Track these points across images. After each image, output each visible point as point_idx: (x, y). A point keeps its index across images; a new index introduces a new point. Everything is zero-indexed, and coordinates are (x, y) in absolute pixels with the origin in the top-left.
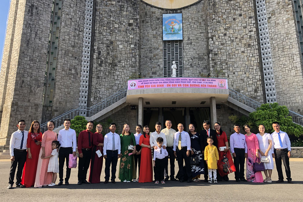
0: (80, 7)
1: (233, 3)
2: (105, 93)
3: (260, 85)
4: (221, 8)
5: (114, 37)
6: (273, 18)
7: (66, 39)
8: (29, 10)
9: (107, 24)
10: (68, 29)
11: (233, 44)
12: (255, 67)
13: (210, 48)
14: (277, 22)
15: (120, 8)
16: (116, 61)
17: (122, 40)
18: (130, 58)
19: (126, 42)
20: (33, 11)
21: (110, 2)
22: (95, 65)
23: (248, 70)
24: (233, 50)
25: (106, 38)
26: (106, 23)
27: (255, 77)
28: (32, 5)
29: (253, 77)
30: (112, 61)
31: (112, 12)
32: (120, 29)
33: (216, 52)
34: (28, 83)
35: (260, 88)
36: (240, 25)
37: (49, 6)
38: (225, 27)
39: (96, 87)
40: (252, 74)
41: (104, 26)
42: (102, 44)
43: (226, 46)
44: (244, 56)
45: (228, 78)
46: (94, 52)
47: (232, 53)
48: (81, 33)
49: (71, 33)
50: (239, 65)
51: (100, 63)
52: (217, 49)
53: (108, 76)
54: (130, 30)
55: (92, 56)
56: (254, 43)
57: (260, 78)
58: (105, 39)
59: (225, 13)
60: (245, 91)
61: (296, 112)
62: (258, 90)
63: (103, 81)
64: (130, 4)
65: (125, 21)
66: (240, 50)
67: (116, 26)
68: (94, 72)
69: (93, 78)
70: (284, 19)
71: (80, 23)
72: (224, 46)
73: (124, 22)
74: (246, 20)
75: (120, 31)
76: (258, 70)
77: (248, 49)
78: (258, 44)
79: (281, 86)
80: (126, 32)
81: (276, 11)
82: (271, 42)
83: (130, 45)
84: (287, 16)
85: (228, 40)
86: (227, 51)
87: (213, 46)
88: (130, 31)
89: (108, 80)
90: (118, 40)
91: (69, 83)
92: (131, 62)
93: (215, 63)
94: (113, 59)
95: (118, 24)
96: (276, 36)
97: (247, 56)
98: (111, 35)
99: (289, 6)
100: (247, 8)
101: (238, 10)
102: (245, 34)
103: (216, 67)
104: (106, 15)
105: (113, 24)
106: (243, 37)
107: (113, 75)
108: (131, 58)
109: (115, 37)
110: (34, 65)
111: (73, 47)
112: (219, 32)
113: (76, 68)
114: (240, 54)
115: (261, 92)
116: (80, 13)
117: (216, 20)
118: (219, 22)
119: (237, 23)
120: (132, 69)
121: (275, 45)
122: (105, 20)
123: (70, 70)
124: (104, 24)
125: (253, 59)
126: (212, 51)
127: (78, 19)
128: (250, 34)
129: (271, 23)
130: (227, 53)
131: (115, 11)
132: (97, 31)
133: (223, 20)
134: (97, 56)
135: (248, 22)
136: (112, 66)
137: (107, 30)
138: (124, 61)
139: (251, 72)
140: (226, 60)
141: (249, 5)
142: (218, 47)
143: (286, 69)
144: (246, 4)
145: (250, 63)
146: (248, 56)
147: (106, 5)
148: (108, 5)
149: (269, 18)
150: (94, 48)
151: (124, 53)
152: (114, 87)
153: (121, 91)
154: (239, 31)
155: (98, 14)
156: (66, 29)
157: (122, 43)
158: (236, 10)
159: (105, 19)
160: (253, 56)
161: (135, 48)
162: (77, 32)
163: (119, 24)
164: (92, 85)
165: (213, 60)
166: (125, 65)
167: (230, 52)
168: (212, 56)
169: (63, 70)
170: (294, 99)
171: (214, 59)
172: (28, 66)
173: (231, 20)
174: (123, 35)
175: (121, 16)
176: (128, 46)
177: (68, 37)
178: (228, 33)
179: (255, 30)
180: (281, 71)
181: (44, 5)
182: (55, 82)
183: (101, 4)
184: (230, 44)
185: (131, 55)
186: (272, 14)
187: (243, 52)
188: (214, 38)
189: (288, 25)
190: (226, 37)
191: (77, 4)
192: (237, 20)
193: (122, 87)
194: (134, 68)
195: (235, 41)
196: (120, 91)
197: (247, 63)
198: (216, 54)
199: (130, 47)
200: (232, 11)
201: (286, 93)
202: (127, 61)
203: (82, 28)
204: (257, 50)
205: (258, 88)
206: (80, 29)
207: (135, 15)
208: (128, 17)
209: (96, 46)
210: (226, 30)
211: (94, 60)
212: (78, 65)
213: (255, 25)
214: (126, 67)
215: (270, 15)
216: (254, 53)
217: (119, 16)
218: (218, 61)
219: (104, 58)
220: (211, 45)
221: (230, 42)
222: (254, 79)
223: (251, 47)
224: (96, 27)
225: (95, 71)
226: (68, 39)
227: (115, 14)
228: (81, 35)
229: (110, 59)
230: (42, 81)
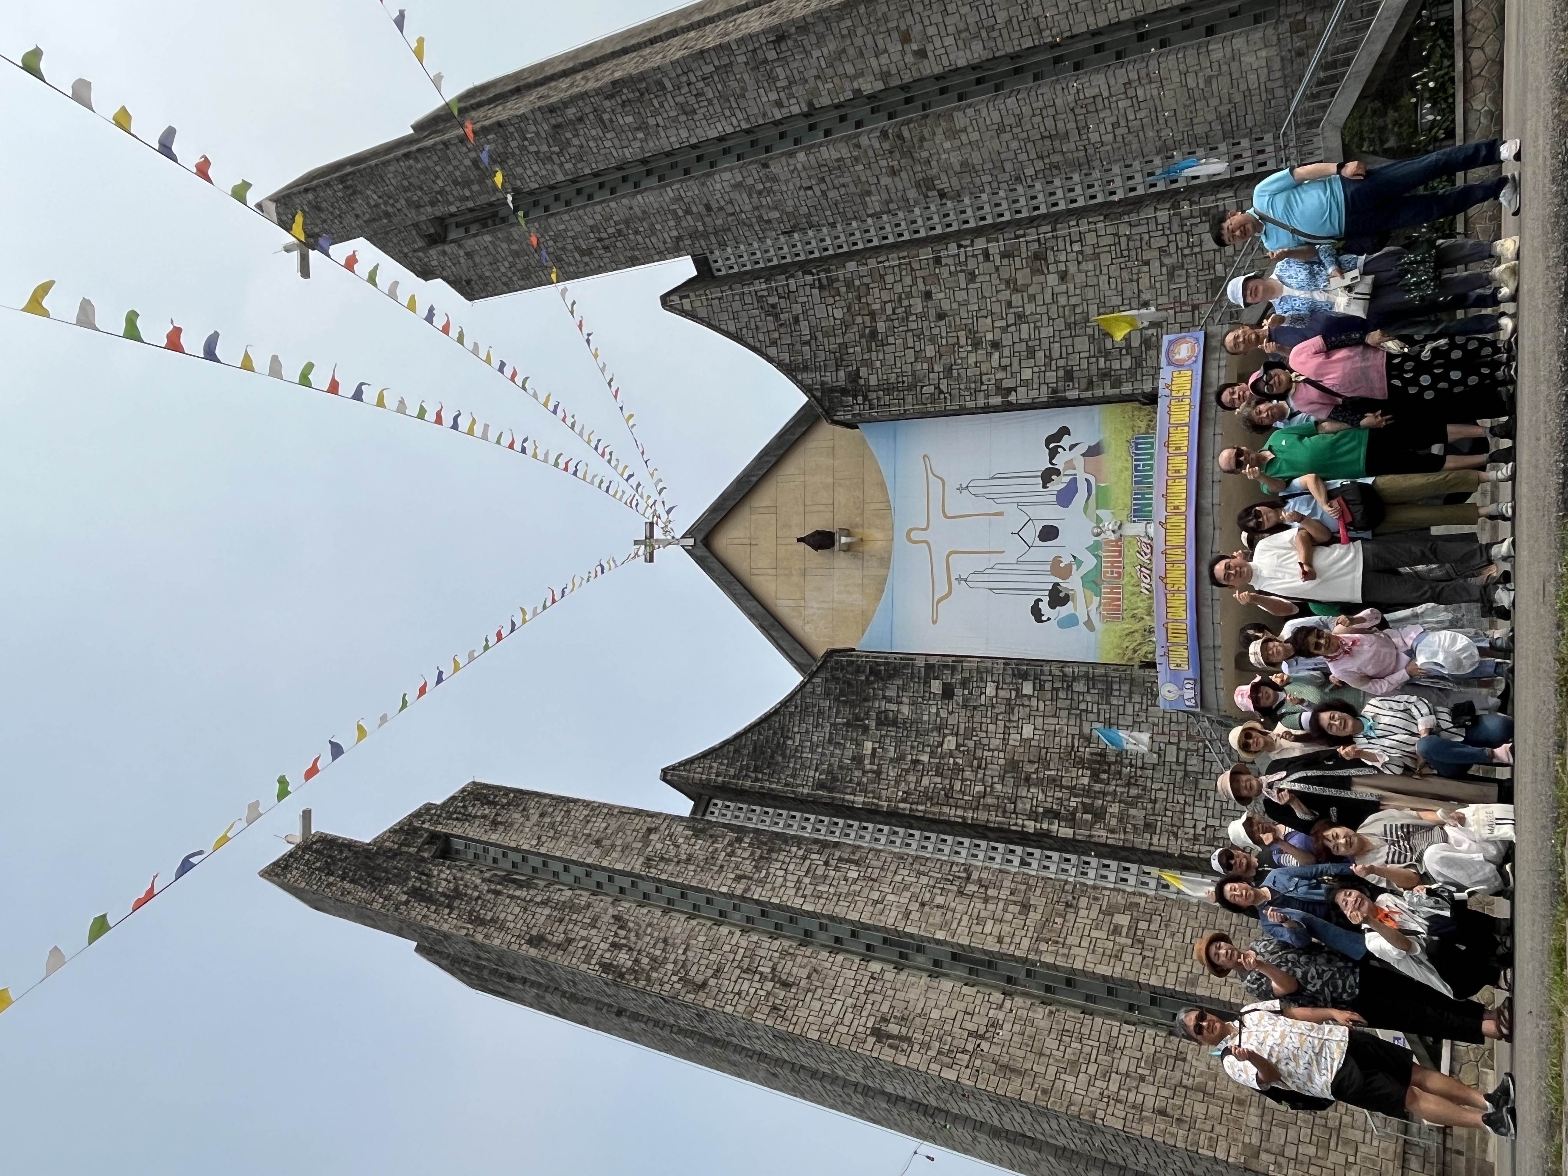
0: (882, 869)
1: (882, 324)
2: (1218, 804)
3: (1195, 203)
4: (899, 365)
5: (990, 754)
6: (943, 183)
7: (996, 932)
8: (890, 1046)
9: (942, 776)
10: (961, 920)
11: (1032, 314)
12: (1125, 230)
13: (1045, 399)
14: (957, 168)
15: (888, 725)
16: (1086, 752)
17: (1005, 726)
18: (1072, 699)
19: (1013, 709)
20: (896, 1033)
21: (867, 762)
22: (1100, 834)
23: (1133, 253)
24: (1054, 314)
25: (993, 783)
26: (938, 780)
27: (1160, 227)
28: (872, 1034)
29: (1163, 234)
30: (1083, 768)
31: (901, 758)
32: (961, 732)
33: (1061, 373)
34: (1165, 1092)
35: (1205, 203)
36: (961, 296)
37: (876, 975)
38: (970, 348)
39: (1187, 840)
40: (1150, 237)
41: (952, 787)
42: (1019, 801)
43: (1040, 339)
44: (1079, 271)
45: (1165, 324)
46: (1047, 834)
47: (1064, 317)
48: (975, 876)
49: (976, 911)
50: (1113, 286)
51: (1088, 817)
52: (1047, 374)
53: (1144, 788)
54: (966, 692)
55: (1064, 845)
56: (1029, 238)
57: (1168, 205)
58: (998, 787)
59: (917, 349)
60: (1218, 259)
61: (1306, 61)
62: (1213, 211)
63: (1166, 809)
64: (874, 689)
65: (934, 710)
66: (1057, 290)
67: (950, 743)
68: (1127, 840)
69: (1153, 848)
70: (947, 145)
71: (940, 876)
72: (1037, 348)
73: (938, 714)
74: (946, 275)
75: (970, 733)
76: (1134, 217)
77: (1051, 259)
78: (1035, 224)
79: (1200, 130)
80: (975, 708)
81: (920, 176)
82: (1029, 180)
83: (1026, 695)
84: (940, 137)
85: (1016, 335)
86: (1057, 333)
87: (1036, 386)
88: (970, 693)
89: (1161, 789)
90: (1004, 739)
91: (1168, 941)
92: (1088, 698)
93: (1105, 375)
94: (1078, 763)
95: (944, 737)
96: (1008, 166)
97: (1079, 263)
98: (983, 766)
99: (906, 134)
100: (904, 273)
101: (910, 306)
102: (994, 276)
103: (1119, 373)
104: (912, 778)
105: (942, 757)
106: (1008, 283)
107: (1142, 768)
108: (1075, 697)
109: (993, 751)
110: (1093, 1060)
111: (1026, 908)
112: (985, 368)
113: (1109, 906)
114: (1071, 287)
115: (1224, 199)
116: (901, 871)
117: (939, 379)
118: (951, 369)
119: (955, 306)
120: (1116, 693)
121: (1039, 165)
122: (927, 782)
123: (1116, 930)
124: (943, 789)
125: (1090, 239)
126: (1055, 391)
127: (924, 880)
128: (997, 257)
129: (959, 188)
130: (1067, 333)
131: (899, 742)
132: (969, 814)
133: (941, 356)
134: (1063, 824)
135: (953, 268)
136: (1104, 772)
137: (967, 780)
138: (1084, 723)
139: (1141, 240)
140: (1092, 338)
141: (893, 267)
142: (1043, 368)
143: (1131, 117)
144: (889, 279)
145: (1107, 248)
146: (1080, 258)
147: (878, 773)
148: (875, 767)
149: (942, 195)
150: (1032, 831)
151: (1055, 721)
152: (1189, 768)
153: (1207, 742)
154: (984, 297)
155: (908, 806)
156: (958, 925)
157: (1015, 724)
158: (908, 313)
159: (925, 781)
160: (1081, 240)
161: (1035, 679)
162: (971, 888)
163: (946, 731)
164: (1181, 856)
165: (1090, 385)
166: (1102, 719)
167: (1060, 324)
168: (1074, 388)
169: (1116, 956)
170: (1252, 77)
171: (1085, 380)
172: (1098, 1083)
173: (943, 328)
174: (984, 720)
175: (915, 725)
176: (1026, 703)
177: (990, 923)
178: (989, 336)
179: (984, 239)
180: (1141, 133)
181: (872, 992)
182: (1163, 992)
183: (873, 792)
184: (1032, 325)
185: (1062, 694)
186: (928, 189)
187: (1063, 277)
188: (1006, 384)
189: (970, 129)
190: (1007, 340)
191: (873, 880)
192: (946, 306)
193: (1189, 738)
194: (1116, 686)
195: (1021, 309)
196: (1206, 747)
197: (1105, 259)
198: (1069, 375)
199: (1029, 697)
200: (913, 326)
201: (1230, 106)
202: (1086, 711)
203: (955, 868)
204: (1059, 226)
205: (1205, 212)
206: (959, 877)
207: (912, 672)
208: (920, 700)
209: (1023, 826)
210: (978, 344)
211: (1079, 838)
212: (1096, 899)
213: (963, 243)
214: (1107, 716)
215: (930, 194)
216: (1068, 238)
217: (917, 731)
218: (1094, 367)
219: (1072, 799)
220: (1034, 394)
221: (1025, 327)
222: (1170, 228)
223: (1046, 249)
224: (952, 819)
225: (1122, 837)
226: (998, 927)
227: (909, 743)
228: (984, 875)
229: (1078, 777)
230: (1160, 1041)
